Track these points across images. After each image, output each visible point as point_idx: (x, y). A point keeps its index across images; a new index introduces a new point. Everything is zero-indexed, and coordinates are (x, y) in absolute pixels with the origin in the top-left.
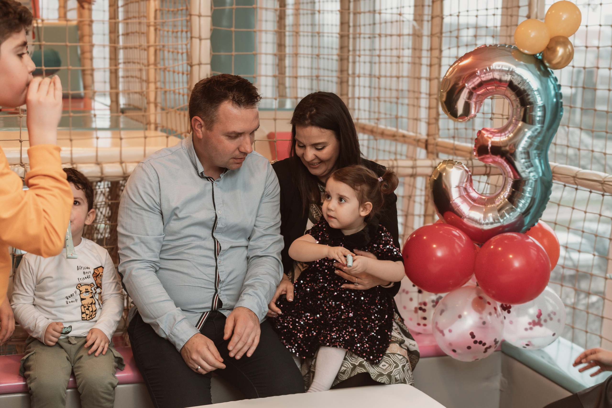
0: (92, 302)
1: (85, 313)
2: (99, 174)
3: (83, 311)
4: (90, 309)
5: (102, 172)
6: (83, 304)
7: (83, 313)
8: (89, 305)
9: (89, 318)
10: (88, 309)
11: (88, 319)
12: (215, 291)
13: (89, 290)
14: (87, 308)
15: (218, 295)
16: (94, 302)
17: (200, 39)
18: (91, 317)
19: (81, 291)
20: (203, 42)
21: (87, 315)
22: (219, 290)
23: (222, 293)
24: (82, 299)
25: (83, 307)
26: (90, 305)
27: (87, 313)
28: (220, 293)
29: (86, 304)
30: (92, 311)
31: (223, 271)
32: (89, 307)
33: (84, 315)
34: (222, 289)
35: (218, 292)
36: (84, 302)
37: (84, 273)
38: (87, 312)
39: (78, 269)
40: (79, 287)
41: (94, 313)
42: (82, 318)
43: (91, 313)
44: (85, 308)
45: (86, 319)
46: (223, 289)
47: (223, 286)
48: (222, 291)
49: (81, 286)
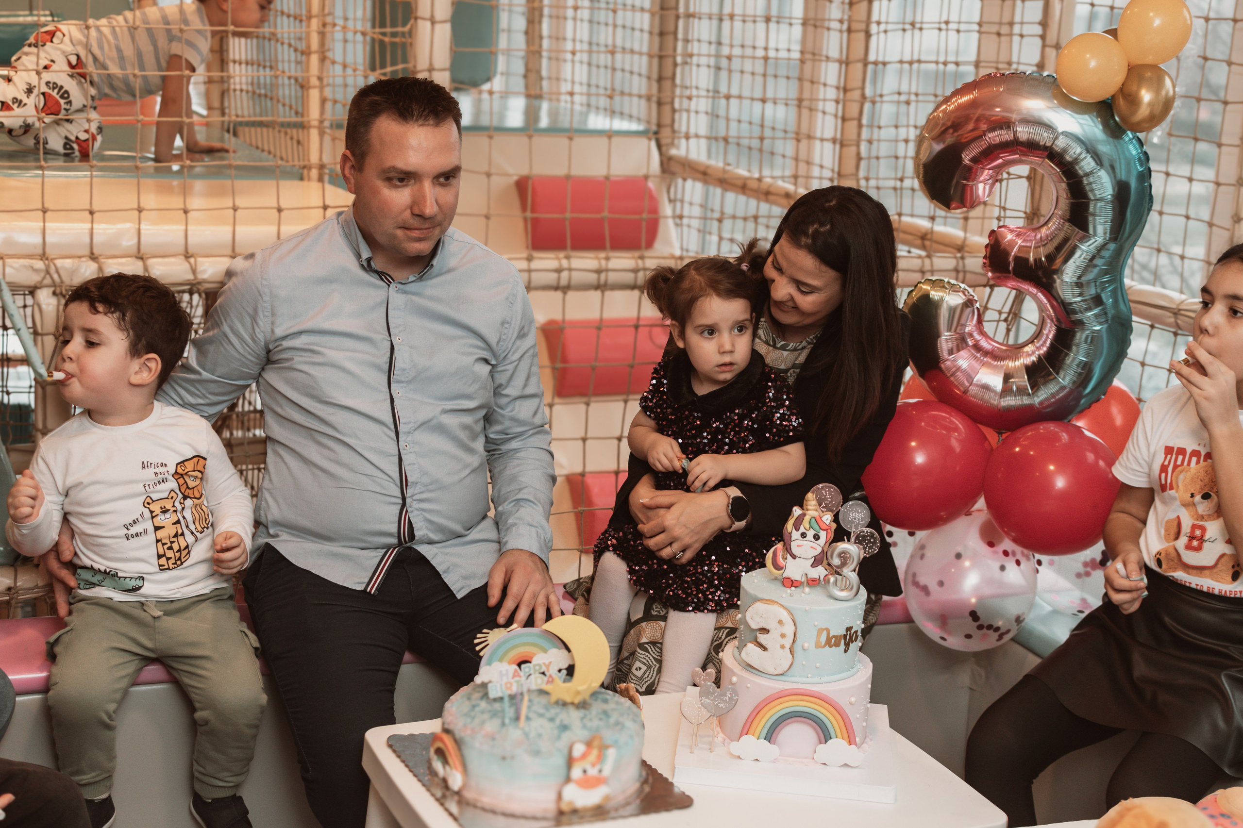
0: (177, 533)
1: (165, 555)
3: (161, 552)
4: (176, 547)
6: (159, 538)
7: (160, 557)
8: (172, 540)
9: (175, 563)
10: (170, 548)
11: (171, 566)
12: (401, 501)
13: (169, 506)
14: (169, 545)
15: (407, 511)
16: (180, 532)
17: (433, 22)
18: (179, 562)
19: (152, 512)
20: (438, 27)
21: (168, 559)
22: (408, 501)
23: (416, 505)
24: (157, 529)
25: (160, 544)
26: (175, 539)
27: (168, 556)
28: (411, 506)
29: (165, 538)
30: (179, 551)
32: (172, 542)
33: (163, 561)
34: (415, 498)
35: (408, 505)
36: (161, 534)
37: (156, 473)
38: (170, 554)
39: (144, 467)
40: (148, 504)
41: (184, 553)
42: (160, 566)
43: (178, 555)
44: (166, 547)
45: (166, 567)
46: (417, 497)
47: (416, 492)
48: (413, 502)
49: (153, 501)
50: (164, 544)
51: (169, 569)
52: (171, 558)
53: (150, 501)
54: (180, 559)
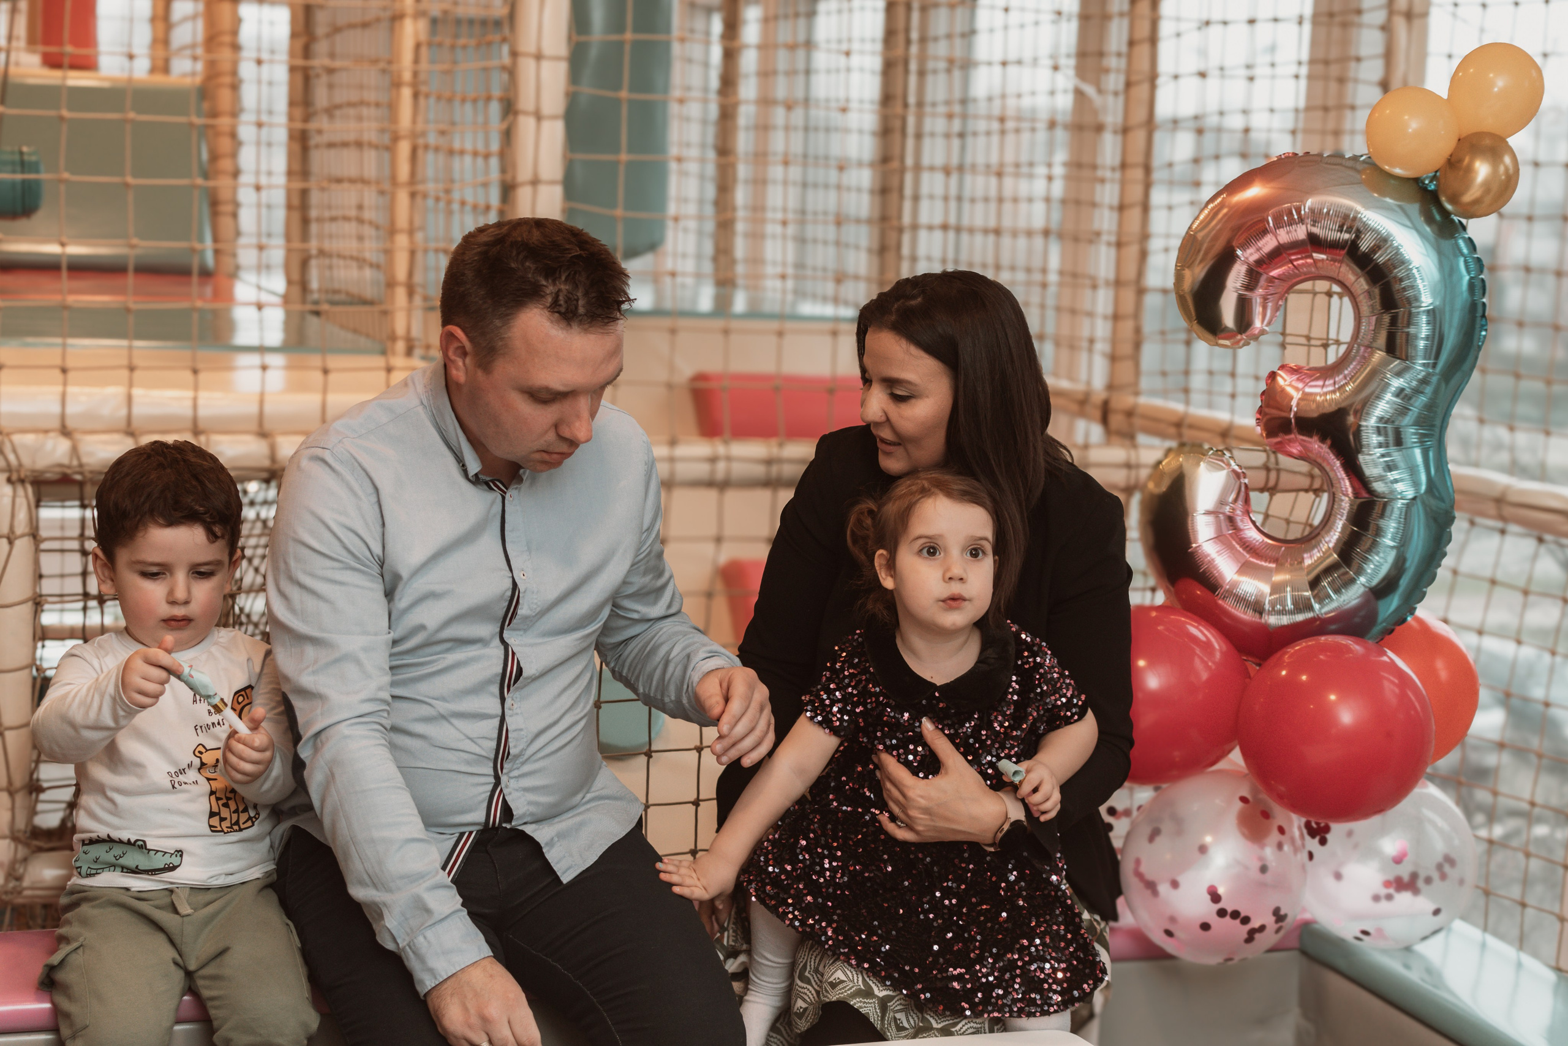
1: (218, 814)
2: (266, 463)
3: (215, 809)
4: (232, 805)
5: (273, 458)
6: (214, 789)
7: (212, 814)
8: (228, 795)
9: (231, 827)
10: (225, 806)
11: (225, 830)
12: (493, 780)
14: (224, 801)
17: (539, 118)
18: (235, 827)
19: (203, 762)
20: (545, 123)
21: (222, 820)
22: (504, 779)
23: (513, 784)
24: (209, 780)
25: (213, 799)
26: (230, 796)
27: (223, 815)
28: (507, 786)
29: (220, 792)
30: (237, 810)
31: (521, 730)
32: (227, 798)
33: (215, 821)
34: (513, 774)
35: (503, 785)
38: (225, 813)
39: (195, 702)
40: (200, 753)
42: (211, 826)
43: (235, 817)
44: (220, 803)
45: (219, 829)
46: (515, 773)
47: (515, 767)
48: (512, 781)
49: (206, 750)
50: (218, 799)
51: (222, 831)
52: (225, 819)
53: (202, 750)
54: (237, 823)
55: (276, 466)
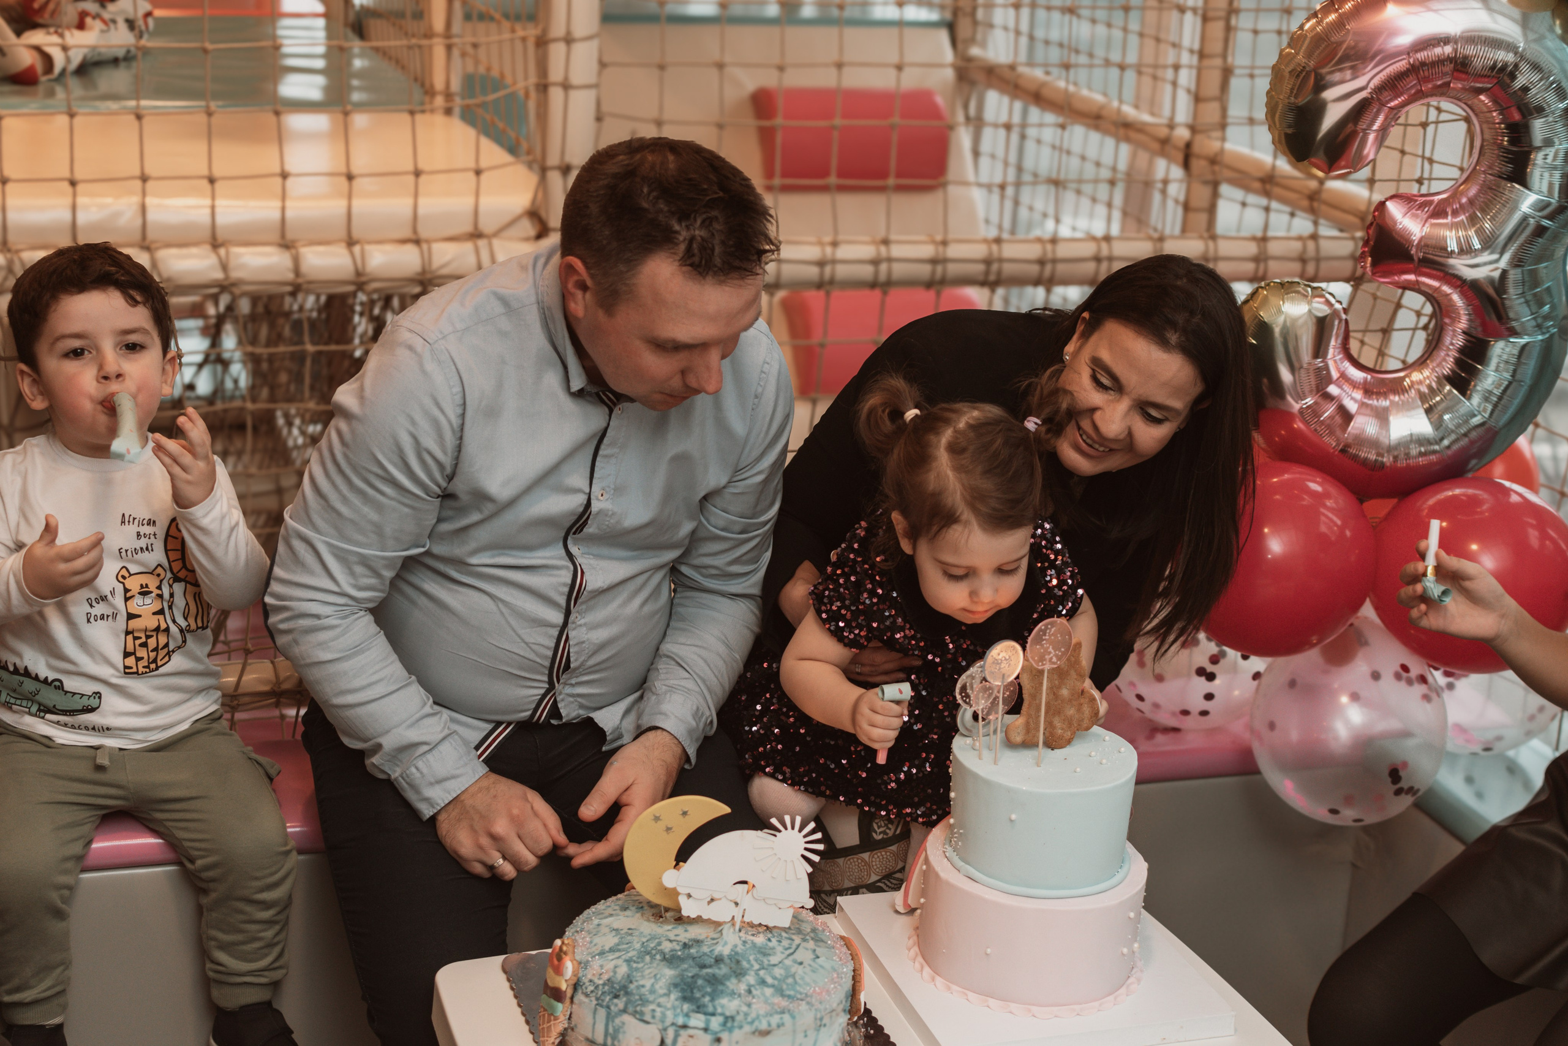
0: (159, 626)
1: (134, 653)
3: (130, 648)
4: (152, 644)
5: (297, 271)
6: (130, 629)
7: (126, 655)
8: (149, 635)
9: (147, 668)
10: (144, 645)
11: (141, 670)
13: (152, 587)
14: (143, 640)
16: (163, 626)
18: (152, 666)
19: (126, 591)
21: (138, 659)
24: (130, 616)
25: (130, 637)
26: (154, 634)
27: (139, 655)
29: (139, 630)
30: (156, 651)
32: (148, 637)
33: (130, 661)
36: (134, 624)
37: (139, 534)
39: (124, 522)
40: (124, 577)
41: (163, 658)
42: (126, 667)
43: (153, 656)
44: (138, 642)
45: (134, 670)
49: (131, 575)
50: (135, 638)
51: (137, 673)
52: (142, 658)
53: (127, 575)
54: (154, 662)
55: (300, 280)
